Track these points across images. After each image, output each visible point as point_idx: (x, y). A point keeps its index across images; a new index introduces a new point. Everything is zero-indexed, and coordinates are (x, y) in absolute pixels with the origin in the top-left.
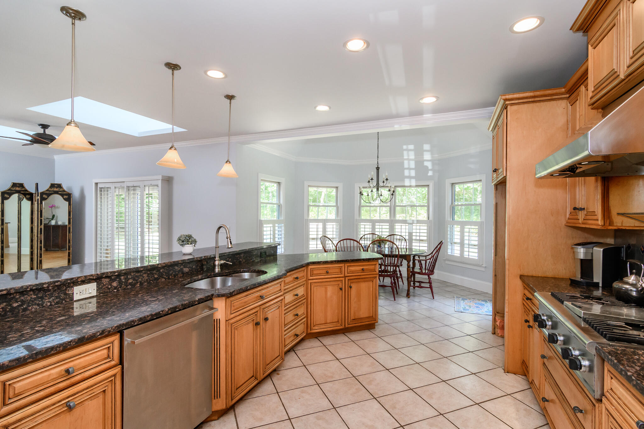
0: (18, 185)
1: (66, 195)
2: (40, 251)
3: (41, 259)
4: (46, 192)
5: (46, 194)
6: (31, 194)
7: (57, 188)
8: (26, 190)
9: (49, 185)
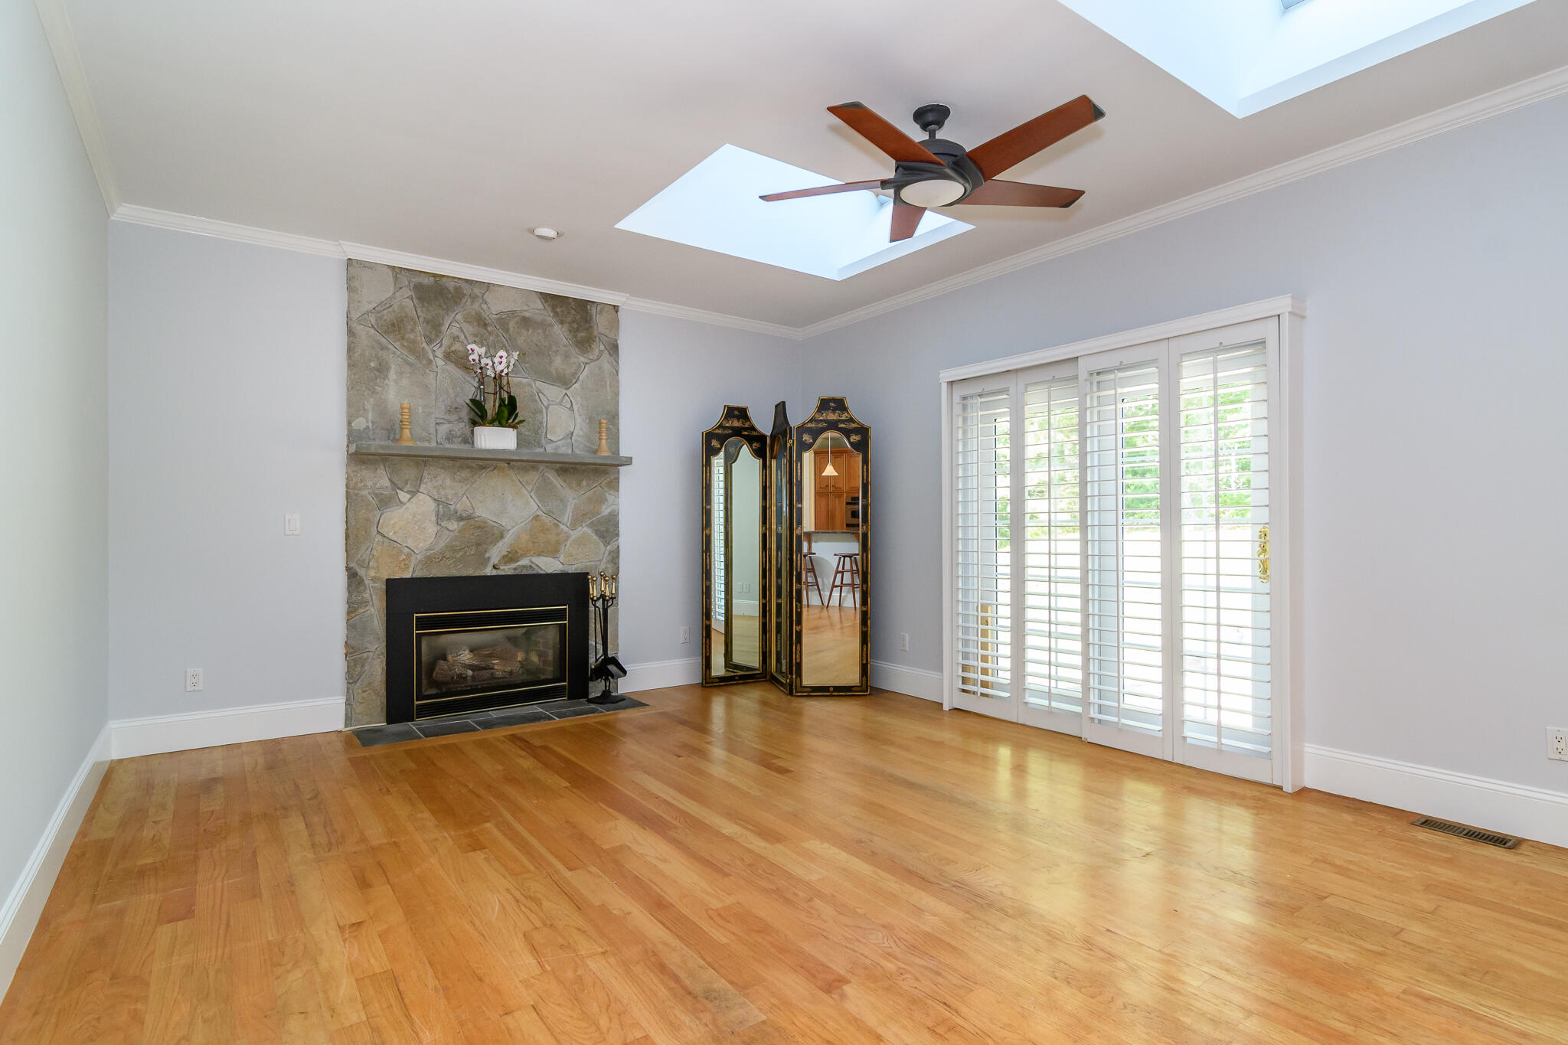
0: (736, 413)
1: (856, 431)
2: (796, 606)
3: (798, 628)
4: (809, 425)
5: (810, 431)
6: (761, 438)
7: (834, 410)
8: (753, 428)
9: (816, 403)
